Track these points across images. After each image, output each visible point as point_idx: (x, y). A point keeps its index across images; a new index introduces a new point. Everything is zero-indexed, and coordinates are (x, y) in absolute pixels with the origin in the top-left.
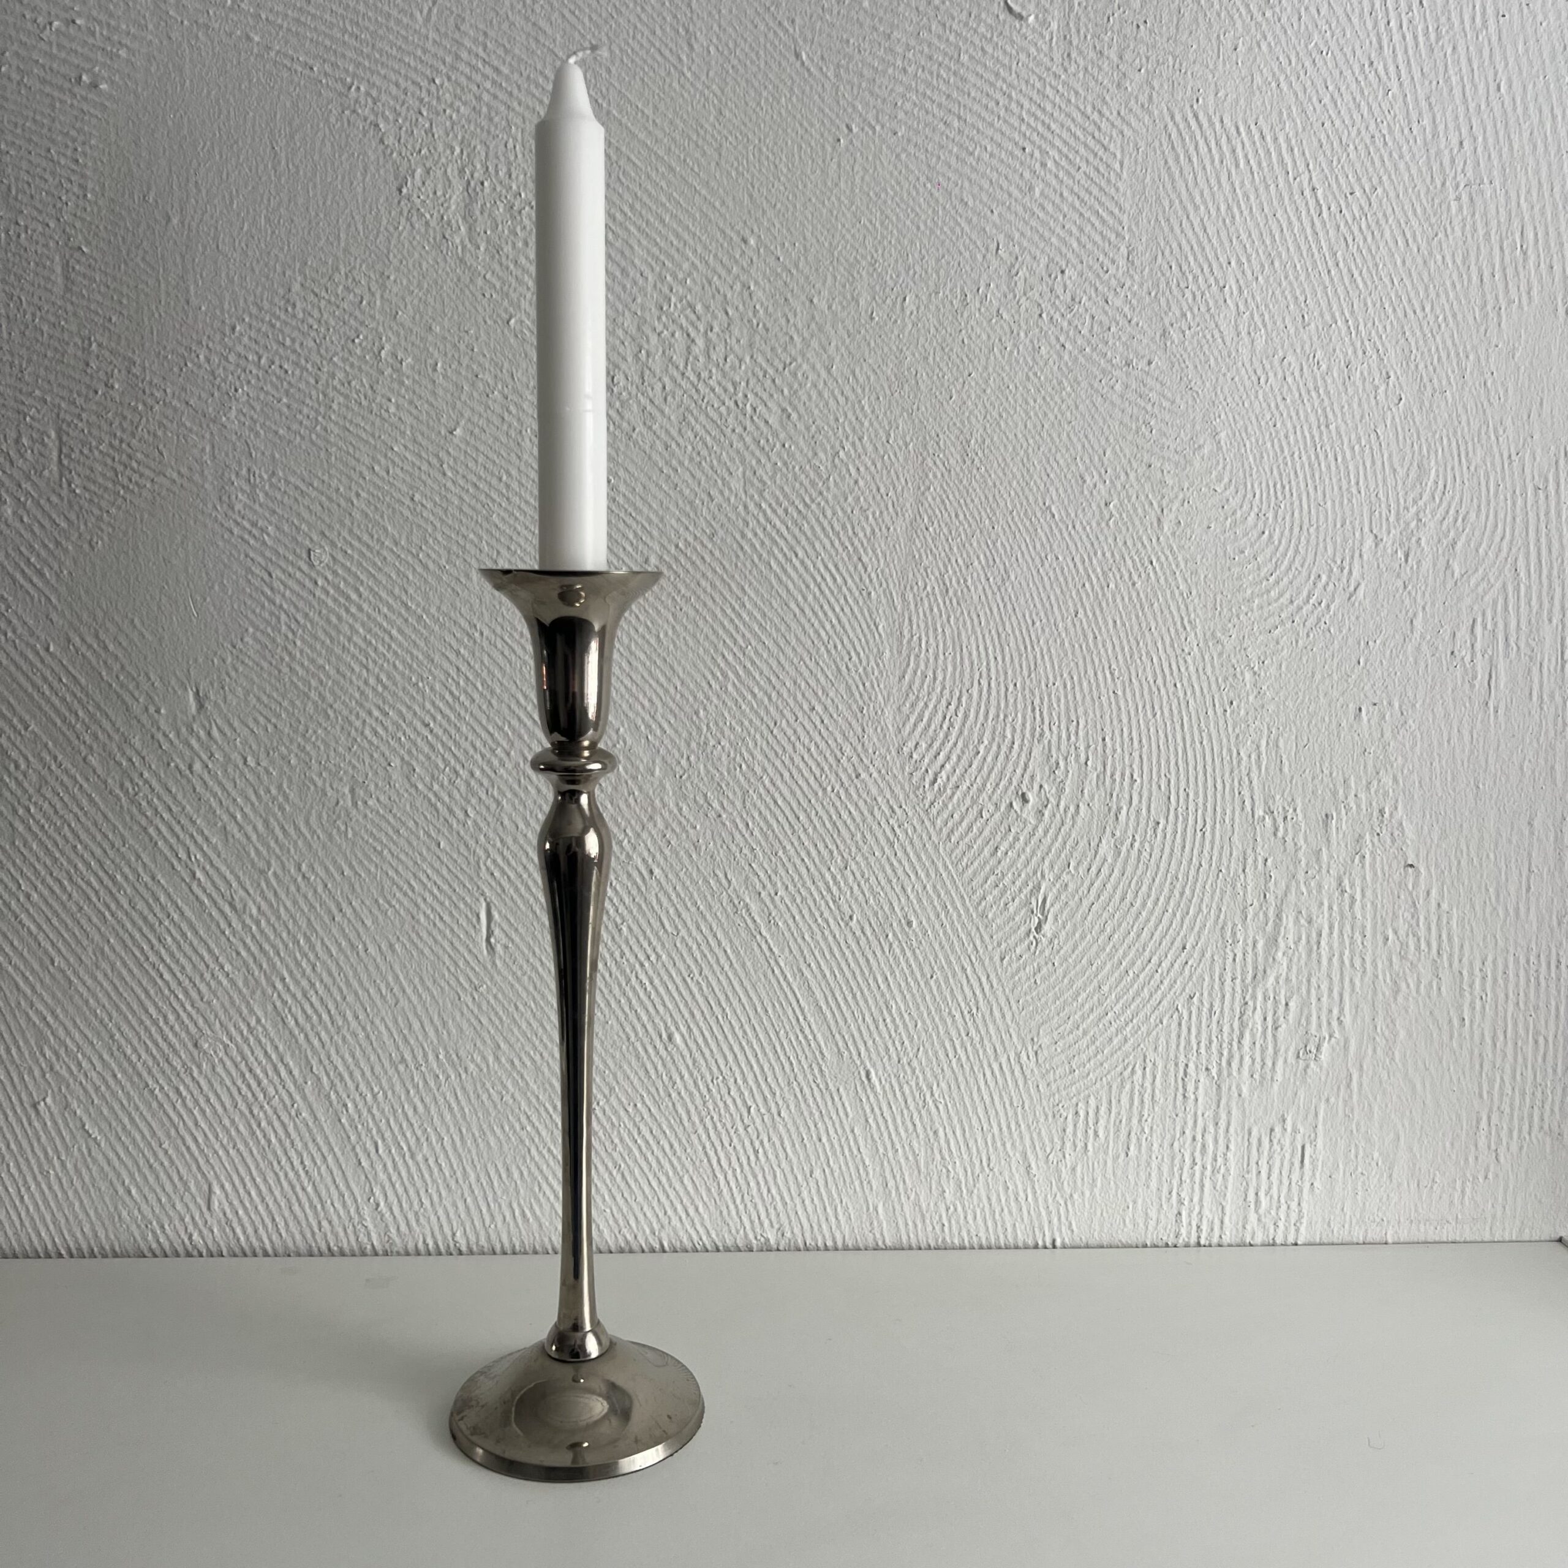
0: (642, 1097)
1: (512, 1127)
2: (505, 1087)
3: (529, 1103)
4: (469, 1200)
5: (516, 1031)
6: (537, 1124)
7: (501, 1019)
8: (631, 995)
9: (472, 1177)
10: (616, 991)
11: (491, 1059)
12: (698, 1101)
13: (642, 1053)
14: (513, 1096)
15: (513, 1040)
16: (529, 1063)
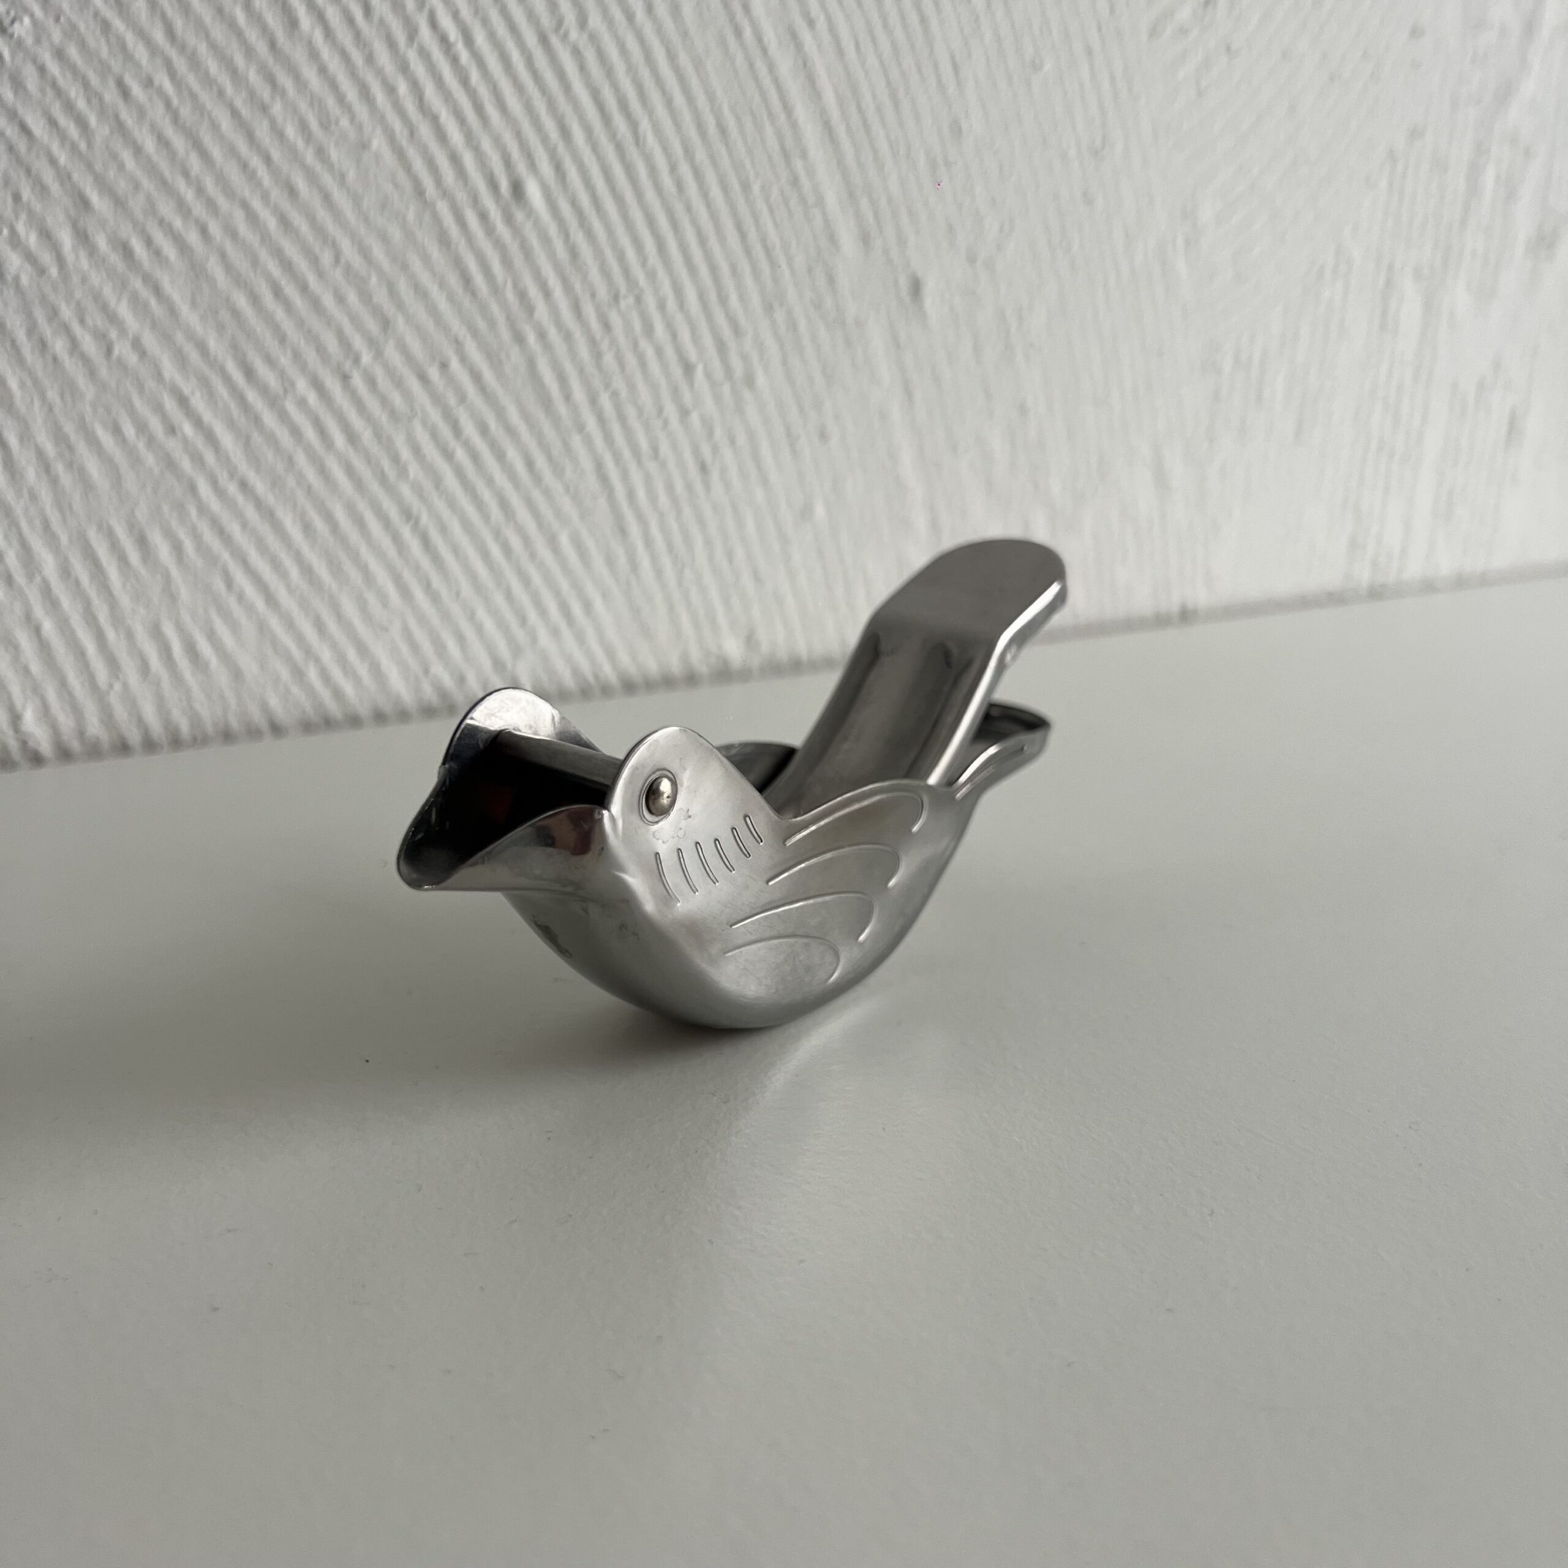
0: (458, 344)
1: (142, 427)
2: (112, 318)
3: (181, 360)
4: (48, 626)
5: (127, 157)
6: (207, 416)
7: (82, 123)
8: (419, 69)
9: (49, 564)
10: (383, 57)
11: (66, 239)
12: (584, 353)
13: (454, 231)
14: (137, 345)
15: (122, 186)
16: (170, 251)
